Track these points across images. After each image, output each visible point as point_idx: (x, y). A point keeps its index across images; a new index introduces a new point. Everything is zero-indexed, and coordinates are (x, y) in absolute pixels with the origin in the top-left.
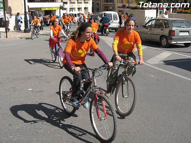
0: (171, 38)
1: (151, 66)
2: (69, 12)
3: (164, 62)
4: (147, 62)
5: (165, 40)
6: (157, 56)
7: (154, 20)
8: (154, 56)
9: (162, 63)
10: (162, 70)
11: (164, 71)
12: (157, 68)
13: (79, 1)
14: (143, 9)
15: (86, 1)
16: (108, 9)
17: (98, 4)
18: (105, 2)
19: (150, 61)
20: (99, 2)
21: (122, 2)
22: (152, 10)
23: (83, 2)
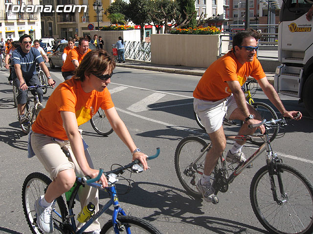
1: (135, 115)
4: (129, 109)
6: (143, 100)
8: (139, 100)
10: (152, 120)
12: (144, 118)
13: (20, 21)
14: (120, 29)
15: (31, 21)
16: (66, 32)
17: (50, 24)
18: (61, 22)
19: (132, 108)
20: (52, 22)
21: (88, 21)
22: (134, 30)
23: (26, 21)
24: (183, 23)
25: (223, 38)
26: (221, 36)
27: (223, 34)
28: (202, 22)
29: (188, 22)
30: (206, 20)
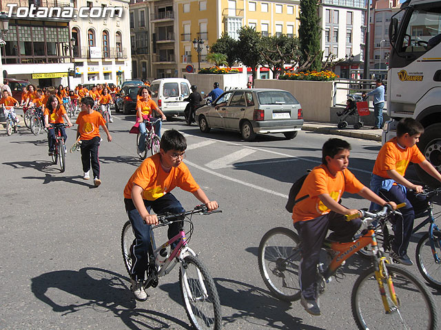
0: (258, 124)
1: (211, 172)
2: (86, 82)
3: (234, 165)
4: (207, 165)
5: (248, 127)
6: (228, 156)
7: (228, 92)
8: (222, 156)
9: (232, 166)
10: (227, 178)
11: (231, 179)
12: (220, 175)
13: (106, 60)
14: (220, 72)
15: (119, 60)
16: (163, 74)
17: (144, 64)
18: (157, 61)
19: (211, 165)
20: (147, 61)
21: (190, 61)
22: (238, 74)
23: (113, 61)
24: (303, 66)
25: (338, 86)
26: (335, 83)
27: (338, 81)
28: (329, 64)
29: (309, 65)
30: (336, 62)
